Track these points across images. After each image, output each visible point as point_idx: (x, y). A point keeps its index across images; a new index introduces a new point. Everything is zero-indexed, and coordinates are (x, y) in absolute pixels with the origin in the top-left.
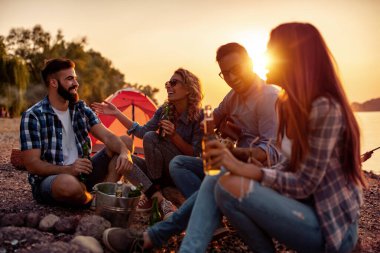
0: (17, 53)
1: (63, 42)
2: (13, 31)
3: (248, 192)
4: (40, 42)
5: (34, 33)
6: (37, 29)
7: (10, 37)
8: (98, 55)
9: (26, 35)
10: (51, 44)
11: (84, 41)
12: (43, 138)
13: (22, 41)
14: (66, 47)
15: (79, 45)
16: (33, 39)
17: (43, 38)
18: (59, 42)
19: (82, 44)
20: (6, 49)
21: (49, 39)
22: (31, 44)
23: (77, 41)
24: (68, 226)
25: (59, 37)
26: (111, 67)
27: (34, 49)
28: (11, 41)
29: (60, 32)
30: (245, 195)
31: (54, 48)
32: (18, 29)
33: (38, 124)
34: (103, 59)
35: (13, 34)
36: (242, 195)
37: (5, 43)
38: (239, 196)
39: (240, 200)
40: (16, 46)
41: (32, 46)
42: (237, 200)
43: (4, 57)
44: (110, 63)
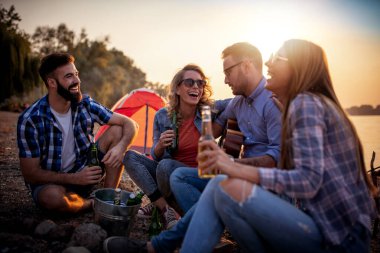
0: (42, 51)
1: (87, 41)
2: (39, 29)
3: (250, 197)
4: (65, 41)
5: (59, 31)
6: (62, 28)
7: (36, 35)
8: (121, 53)
9: (51, 33)
10: (75, 42)
11: (107, 39)
12: (41, 146)
13: (47, 39)
14: (90, 46)
15: (102, 43)
16: (58, 37)
17: (67, 37)
18: (83, 41)
19: (105, 43)
20: (32, 47)
21: (73, 37)
22: (56, 43)
23: (100, 39)
24: (63, 234)
25: (83, 35)
26: (133, 65)
27: (58, 47)
28: (37, 39)
29: (83, 30)
30: (247, 199)
31: (77, 47)
32: (44, 28)
33: (36, 132)
34: (125, 57)
35: (39, 32)
36: (243, 200)
37: (31, 41)
38: (240, 200)
39: (241, 204)
40: (41, 45)
41: (56, 45)
42: (237, 205)
43: (29, 55)
44: (132, 62)
